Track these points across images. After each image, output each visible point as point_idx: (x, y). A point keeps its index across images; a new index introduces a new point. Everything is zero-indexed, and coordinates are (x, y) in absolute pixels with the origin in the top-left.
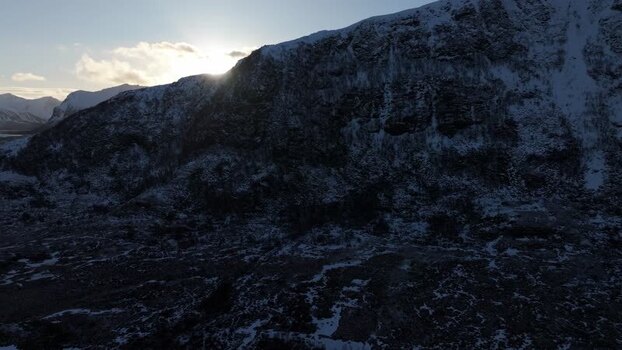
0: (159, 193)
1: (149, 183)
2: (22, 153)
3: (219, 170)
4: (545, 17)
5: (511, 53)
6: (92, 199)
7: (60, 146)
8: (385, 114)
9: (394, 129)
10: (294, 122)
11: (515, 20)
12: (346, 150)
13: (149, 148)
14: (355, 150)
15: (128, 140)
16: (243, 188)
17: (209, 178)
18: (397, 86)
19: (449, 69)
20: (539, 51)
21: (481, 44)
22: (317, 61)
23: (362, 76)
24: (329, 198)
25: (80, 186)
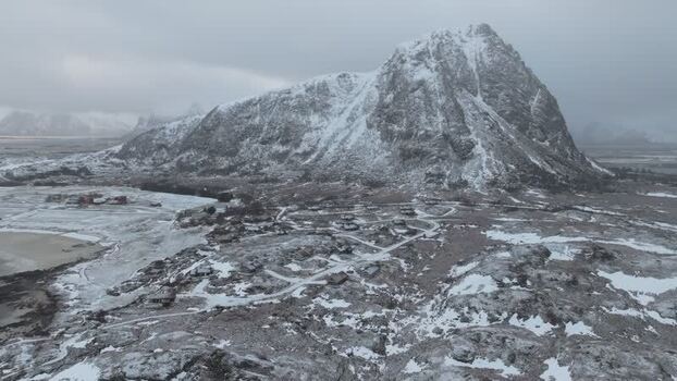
0: (166, 166)
1: (165, 162)
2: (120, 152)
3: (188, 158)
4: (350, 89)
5: (323, 108)
6: (144, 167)
7: (134, 149)
8: (262, 135)
9: (263, 143)
10: (220, 140)
11: (333, 91)
12: (238, 151)
13: (168, 149)
14: (242, 151)
15: (161, 147)
16: (194, 164)
17: (184, 160)
18: (270, 123)
19: (293, 116)
20: (337, 106)
21: (313, 104)
22: (241, 111)
23: (258, 118)
24: (222, 167)
25: (140, 164)
